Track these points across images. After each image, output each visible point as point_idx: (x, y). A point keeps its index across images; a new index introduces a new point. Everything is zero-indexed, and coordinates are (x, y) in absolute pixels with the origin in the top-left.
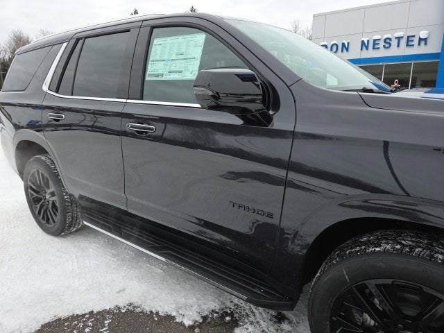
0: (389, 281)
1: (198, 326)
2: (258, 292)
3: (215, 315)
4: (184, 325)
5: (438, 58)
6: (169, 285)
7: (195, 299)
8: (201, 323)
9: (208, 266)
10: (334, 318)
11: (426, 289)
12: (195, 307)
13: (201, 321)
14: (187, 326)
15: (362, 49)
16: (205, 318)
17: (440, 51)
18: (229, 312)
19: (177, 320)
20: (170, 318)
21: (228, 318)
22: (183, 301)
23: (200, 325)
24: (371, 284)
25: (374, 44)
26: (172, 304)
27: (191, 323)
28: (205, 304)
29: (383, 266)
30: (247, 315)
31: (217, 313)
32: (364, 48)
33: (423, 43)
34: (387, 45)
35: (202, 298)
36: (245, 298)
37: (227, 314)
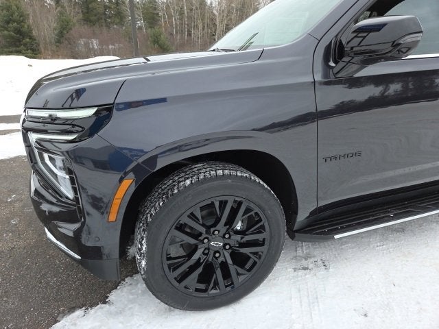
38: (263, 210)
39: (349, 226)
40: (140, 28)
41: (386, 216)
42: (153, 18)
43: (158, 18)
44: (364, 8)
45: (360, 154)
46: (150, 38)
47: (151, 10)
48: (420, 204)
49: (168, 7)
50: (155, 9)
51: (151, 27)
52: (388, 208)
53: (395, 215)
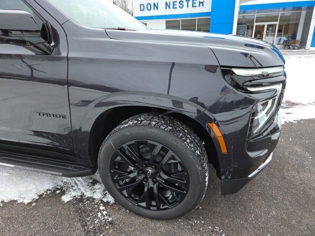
0: (133, 142)
1: (35, 202)
2: (70, 169)
3: (49, 192)
4: (24, 204)
5: (210, 15)
6: (14, 181)
7: (34, 186)
8: (37, 200)
9: (35, 161)
10: (112, 171)
11: (150, 142)
12: (34, 191)
13: (37, 198)
14: (26, 203)
15: (166, 8)
16: (40, 196)
17: (210, 11)
18: (60, 188)
19: (18, 202)
20: (13, 202)
21: (58, 192)
22: (25, 189)
23: (36, 201)
24: (125, 146)
25: (174, 5)
26: (15, 193)
27: (29, 201)
28: (41, 187)
29: (128, 134)
30: (72, 186)
31: (50, 190)
32: (167, 7)
33: (201, 5)
34: (181, 6)
35: (40, 184)
36: (61, 174)
37: (58, 189)
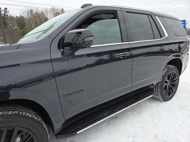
38: (30, 130)
39: (86, 125)
40: (16, 29)
41: (103, 116)
42: (23, 25)
43: (25, 25)
44: (73, 27)
45: (82, 90)
46: (20, 34)
47: (21, 22)
48: (118, 106)
49: (29, 20)
50: (23, 21)
51: (21, 29)
52: (105, 111)
53: (107, 114)
